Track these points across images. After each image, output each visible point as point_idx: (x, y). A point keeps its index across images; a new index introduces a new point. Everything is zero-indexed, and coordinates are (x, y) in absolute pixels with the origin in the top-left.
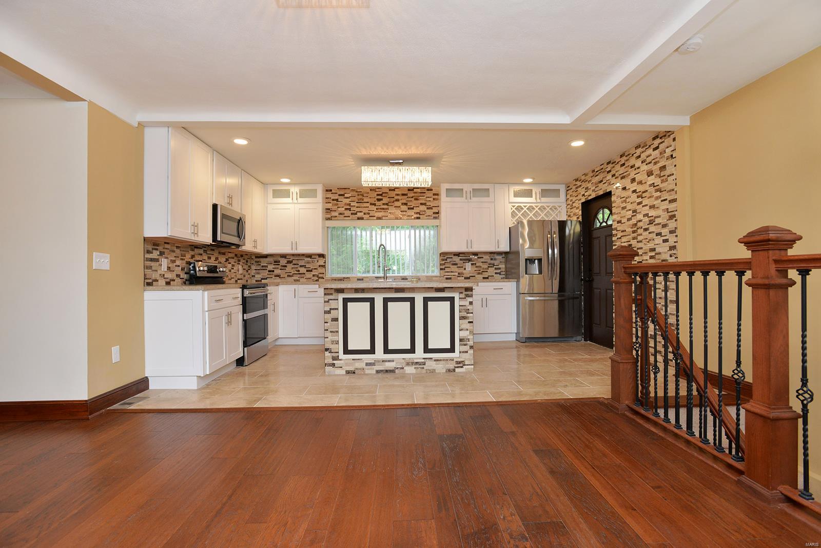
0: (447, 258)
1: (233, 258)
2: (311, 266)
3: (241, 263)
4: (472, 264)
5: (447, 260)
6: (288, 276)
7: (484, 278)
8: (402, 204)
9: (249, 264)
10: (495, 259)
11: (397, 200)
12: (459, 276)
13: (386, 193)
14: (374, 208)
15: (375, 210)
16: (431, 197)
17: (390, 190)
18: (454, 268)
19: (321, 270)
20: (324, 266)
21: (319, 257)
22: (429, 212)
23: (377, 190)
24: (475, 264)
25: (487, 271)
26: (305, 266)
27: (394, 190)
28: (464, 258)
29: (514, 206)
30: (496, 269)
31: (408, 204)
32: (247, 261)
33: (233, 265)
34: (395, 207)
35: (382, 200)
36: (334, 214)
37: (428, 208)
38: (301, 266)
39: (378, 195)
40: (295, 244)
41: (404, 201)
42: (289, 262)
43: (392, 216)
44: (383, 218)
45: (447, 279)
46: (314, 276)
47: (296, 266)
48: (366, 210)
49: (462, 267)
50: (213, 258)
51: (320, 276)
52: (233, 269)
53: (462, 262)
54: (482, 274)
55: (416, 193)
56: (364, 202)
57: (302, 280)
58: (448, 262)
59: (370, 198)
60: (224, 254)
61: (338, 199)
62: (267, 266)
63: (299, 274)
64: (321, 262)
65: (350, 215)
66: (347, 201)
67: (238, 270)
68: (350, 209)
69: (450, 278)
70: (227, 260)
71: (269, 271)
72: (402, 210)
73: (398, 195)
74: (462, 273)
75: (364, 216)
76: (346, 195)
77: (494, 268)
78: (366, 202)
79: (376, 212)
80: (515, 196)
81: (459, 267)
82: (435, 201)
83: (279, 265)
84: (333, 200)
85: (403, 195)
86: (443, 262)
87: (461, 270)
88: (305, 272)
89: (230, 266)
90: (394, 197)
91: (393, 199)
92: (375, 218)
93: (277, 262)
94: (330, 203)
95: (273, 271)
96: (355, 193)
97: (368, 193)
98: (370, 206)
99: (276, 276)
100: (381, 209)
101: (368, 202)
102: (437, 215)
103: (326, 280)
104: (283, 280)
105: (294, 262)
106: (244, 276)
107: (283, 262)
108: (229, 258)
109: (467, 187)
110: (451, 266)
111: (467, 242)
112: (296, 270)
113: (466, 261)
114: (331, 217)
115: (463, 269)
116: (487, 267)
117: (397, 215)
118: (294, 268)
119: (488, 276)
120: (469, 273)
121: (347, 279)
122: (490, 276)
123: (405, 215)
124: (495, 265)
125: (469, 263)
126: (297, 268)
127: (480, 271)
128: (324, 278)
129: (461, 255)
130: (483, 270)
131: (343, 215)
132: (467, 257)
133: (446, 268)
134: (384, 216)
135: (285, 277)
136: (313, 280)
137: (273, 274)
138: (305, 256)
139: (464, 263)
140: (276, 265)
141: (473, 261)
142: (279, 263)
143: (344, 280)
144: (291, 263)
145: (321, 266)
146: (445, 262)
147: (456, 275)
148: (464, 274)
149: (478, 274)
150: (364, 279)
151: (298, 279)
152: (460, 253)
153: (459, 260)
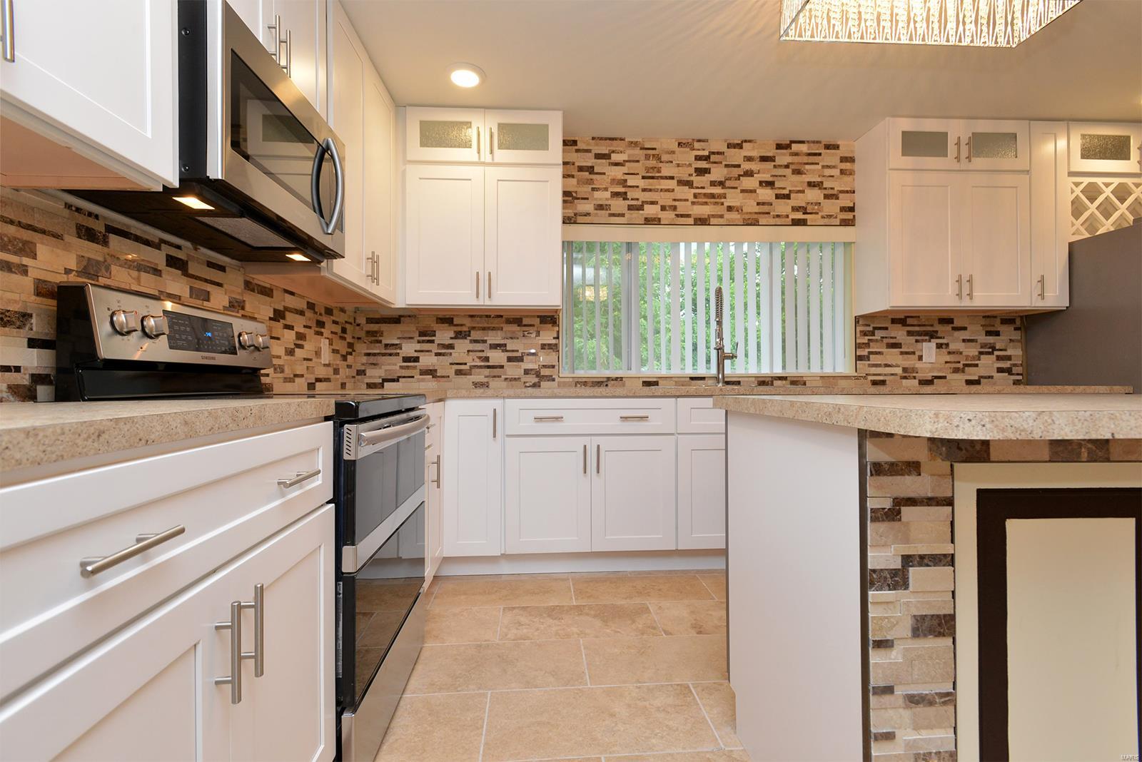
0: (875, 328)
1: (302, 313)
2: (520, 347)
3: (326, 332)
4: (939, 346)
5: (873, 334)
6: (459, 373)
7: (969, 382)
8: (761, 183)
9: (349, 339)
10: (997, 334)
11: (749, 174)
12: (905, 378)
13: (718, 153)
14: (688, 193)
15: (691, 198)
16: (834, 167)
17: (729, 146)
18: (892, 356)
19: (546, 358)
20: (554, 348)
21: (541, 323)
22: (832, 207)
23: (697, 145)
24: (947, 345)
25: (976, 365)
26: (505, 345)
27: (740, 146)
28: (917, 329)
29: (1077, 184)
30: (999, 358)
31: (777, 185)
32: (344, 330)
33: (301, 336)
34: (743, 191)
35: (707, 171)
36: (584, 207)
37: (827, 197)
38: (494, 347)
39: (698, 158)
40: (484, 281)
41: (767, 177)
42: (459, 335)
43: (734, 216)
44: (713, 221)
45: (875, 383)
46: (527, 372)
47: (478, 346)
48: (666, 199)
49: (914, 353)
50: (219, 298)
51: (544, 372)
52: (300, 346)
53: (912, 339)
54: (963, 372)
55: (796, 154)
56: (662, 178)
57: (494, 383)
58: (877, 341)
59: (678, 165)
60: (267, 292)
61: (593, 167)
62: (398, 346)
63: (489, 367)
64: (547, 337)
65: (625, 210)
66: (618, 172)
67: (318, 353)
68: (624, 196)
69: (883, 383)
70: (278, 315)
71: (406, 359)
72: (761, 199)
73: (749, 159)
74: (914, 370)
75: (663, 215)
76: (615, 157)
77: (993, 357)
78: (666, 178)
79: (693, 203)
80: (1083, 157)
81: (907, 353)
82: (846, 179)
83: (432, 342)
84: (581, 169)
85: (764, 159)
86: (865, 340)
87: (911, 362)
88: (503, 361)
89: (289, 336)
90: (739, 166)
91: (736, 172)
92: (691, 221)
93: (426, 335)
94: (573, 177)
95: (416, 359)
96: (638, 153)
97: (673, 152)
98: (678, 189)
99: (424, 372)
100: (705, 195)
101: (672, 178)
102: (849, 216)
103: (559, 382)
104: (444, 384)
105: (475, 335)
106: (336, 371)
107: (444, 335)
108: (286, 309)
109: (957, 130)
110: (885, 350)
111: (959, 281)
112: (480, 358)
113: (924, 336)
114: (575, 214)
115: (916, 357)
116: (977, 353)
117: (747, 213)
118: (472, 351)
119: (979, 377)
120: (931, 370)
121: (615, 382)
122: (985, 377)
123: (768, 213)
124: (997, 348)
125: (930, 341)
126: (483, 351)
127: (959, 362)
128: (554, 380)
129: (909, 321)
130: (966, 360)
131: (607, 210)
132: (924, 325)
133: (871, 356)
134: (714, 216)
135: (449, 377)
136: (525, 383)
137: (415, 367)
138: (504, 319)
139: (917, 341)
140: (423, 342)
141: (941, 338)
142: (433, 338)
143: (607, 385)
144: (466, 339)
145: (547, 347)
146: (869, 340)
147: (896, 375)
148: (917, 373)
149: (954, 372)
150: (661, 382)
151: (486, 380)
152: (908, 317)
153: (905, 333)
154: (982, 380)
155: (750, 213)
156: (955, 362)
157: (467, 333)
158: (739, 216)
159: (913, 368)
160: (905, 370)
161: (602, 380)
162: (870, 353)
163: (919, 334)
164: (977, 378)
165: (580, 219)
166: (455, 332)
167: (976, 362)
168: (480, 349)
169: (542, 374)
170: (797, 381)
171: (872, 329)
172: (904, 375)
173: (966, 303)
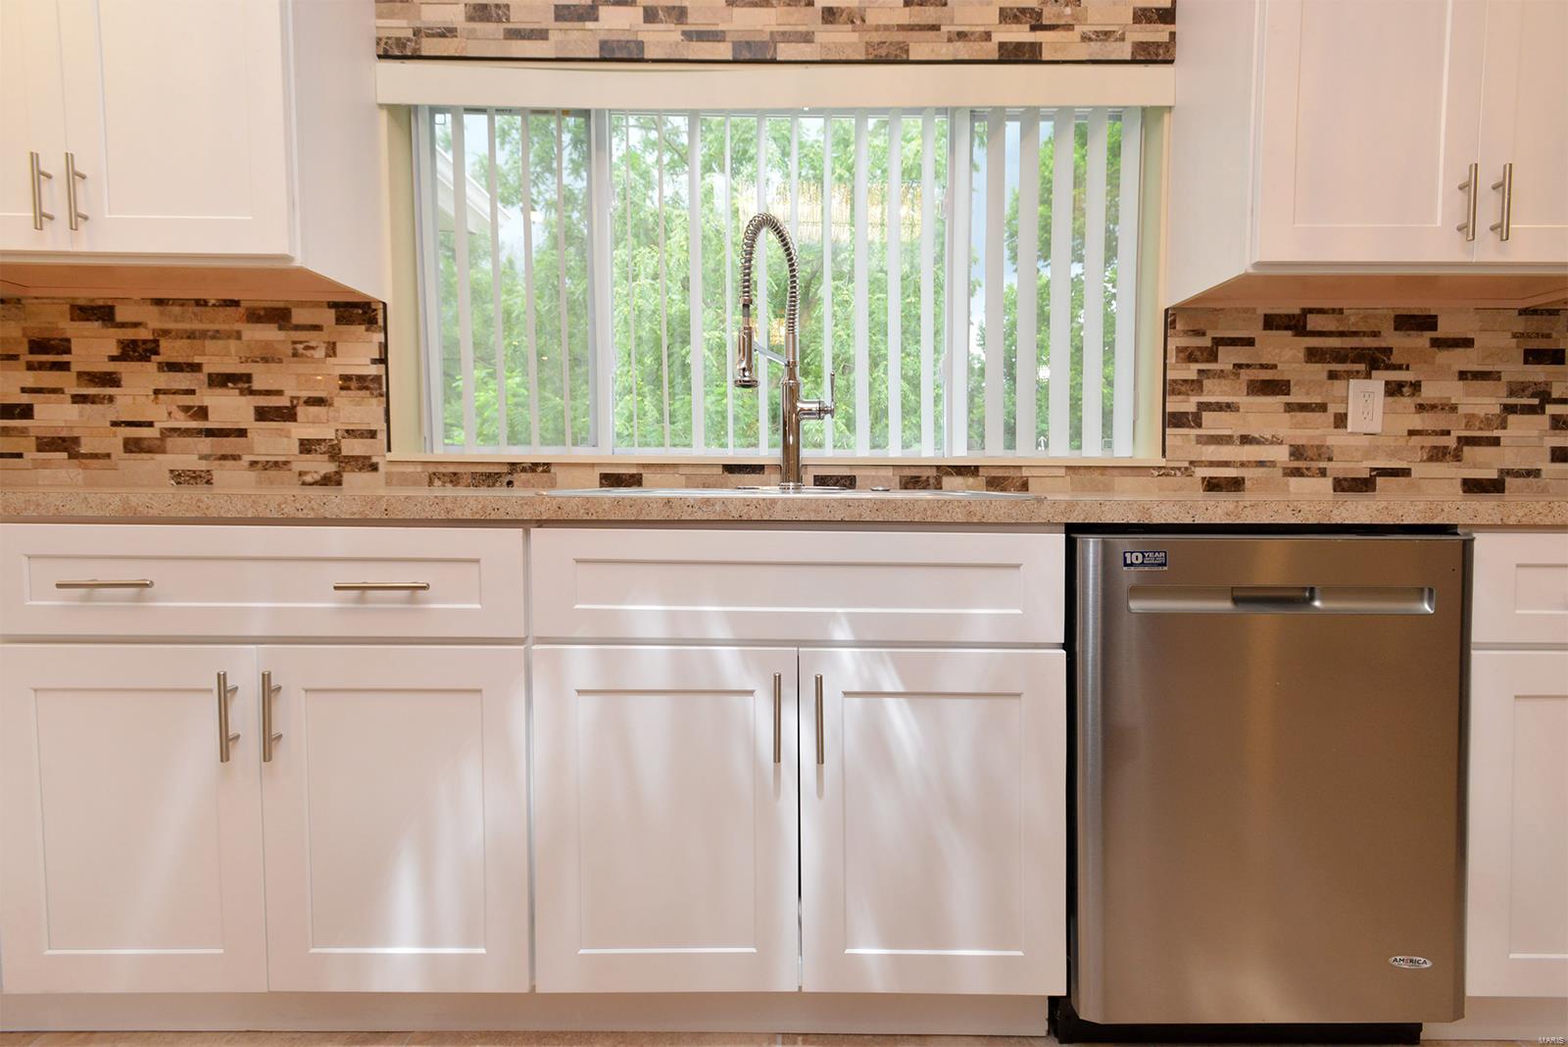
0: (1219, 342)
2: (286, 381)
4: (1394, 390)
5: (1213, 357)
6: (133, 446)
7: (1470, 487)
10: (1557, 357)
12: (1297, 472)
18: (1263, 415)
19: (361, 411)
20: (372, 385)
21: (339, 321)
25: (1495, 442)
26: (248, 378)
28: (1334, 344)
30: (1559, 423)
36: (439, 12)
38: (220, 381)
42: (136, 351)
43: (841, 37)
45: (1211, 486)
46: (307, 446)
47: (182, 380)
51: (352, 447)
53: (1320, 370)
54: (1457, 457)
57: (223, 475)
58: (1221, 374)
63: (210, 433)
64: (357, 354)
65: (548, 21)
69: (1236, 485)
74: (1323, 453)
75: (649, 33)
77: (1544, 421)
81: (1303, 407)
83: (64, 366)
86: (1191, 372)
87: (1313, 430)
88: (245, 418)
92: (724, 51)
93: (48, 350)
95: (26, 412)
99: (48, 444)
102: (1158, 33)
103: (389, 475)
104: (97, 473)
105: (170, 350)
107: (93, 347)
110: (1242, 399)
111: (1469, 186)
112: (186, 409)
113: (1353, 362)
114: (417, 32)
115: (1329, 417)
116: (1497, 410)
117: (877, 28)
118: (166, 392)
119: (1501, 471)
120: (1369, 452)
121: (530, 475)
122: (1517, 474)
123: (935, 28)
124: (1555, 395)
125: (1368, 376)
126: (192, 392)
127: (1448, 433)
128: (374, 468)
129: (1314, 322)
130: (1468, 426)
131: (501, 21)
132: (1355, 334)
133: (1205, 415)
134: (788, 37)
135: (108, 456)
136: (301, 474)
137: (23, 432)
138: (241, 310)
139: (1333, 376)
140: (41, 366)
141: (1399, 367)
142: (65, 358)
143: (510, 483)
144: (148, 360)
145: (354, 384)
146: (1200, 371)
147: (1272, 464)
148: (1330, 459)
149: (1431, 459)
150: (647, 477)
151: (203, 465)
152: (1311, 311)
153: (1301, 355)
154: (1508, 480)
155: (887, 28)
156: (1435, 433)
157: (150, 346)
158: (854, 37)
159: (1319, 447)
160: (1297, 452)
161: (497, 470)
162: (1204, 407)
163: (1339, 356)
164: (1494, 475)
165: (429, 46)
166: (120, 342)
167: (1496, 433)
168: (184, 387)
169: (344, 453)
170: (1005, 478)
171: (1208, 343)
172: (1296, 464)
173: (1486, 252)
